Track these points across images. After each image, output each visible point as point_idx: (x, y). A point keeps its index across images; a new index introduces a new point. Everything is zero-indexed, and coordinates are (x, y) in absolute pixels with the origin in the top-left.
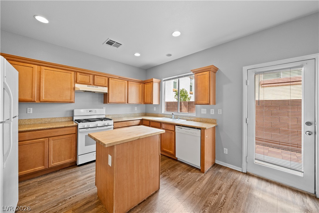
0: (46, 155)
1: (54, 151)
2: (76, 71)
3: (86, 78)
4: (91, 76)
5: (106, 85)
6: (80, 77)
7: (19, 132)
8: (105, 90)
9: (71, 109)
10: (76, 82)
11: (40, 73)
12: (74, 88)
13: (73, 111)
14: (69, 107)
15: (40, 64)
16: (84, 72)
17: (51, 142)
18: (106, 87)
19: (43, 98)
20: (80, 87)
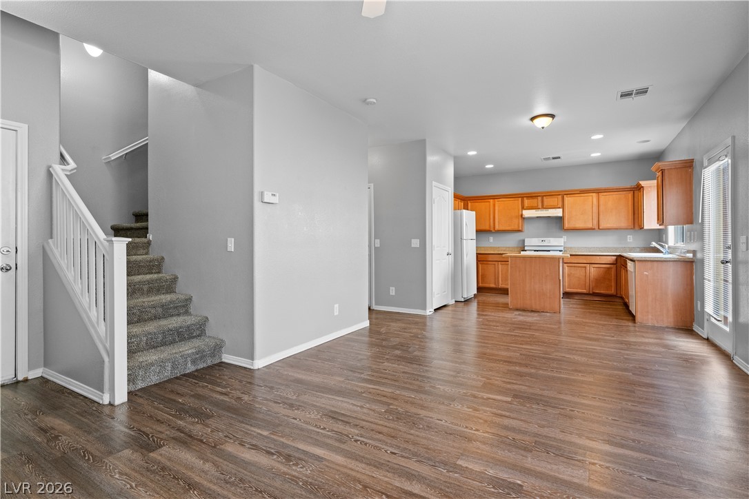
0: (497, 277)
1: (502, 274)
2: (522, 196)
3: (533, 202)
4: (540, 198)
5: (560, 205)
6: (526, 202)
7: (477, 254)
8: (559, 213)
9: (522, 238)
10: (523, 208)
11: (494, 205)
12: (522, 215)
13: (524, 241)
14: (518, 236)
15: (494, 197)
16: (531, 196)
17: (500, 266)
18: (559, 208)
19: (497, 228)
20: (527, 213)
